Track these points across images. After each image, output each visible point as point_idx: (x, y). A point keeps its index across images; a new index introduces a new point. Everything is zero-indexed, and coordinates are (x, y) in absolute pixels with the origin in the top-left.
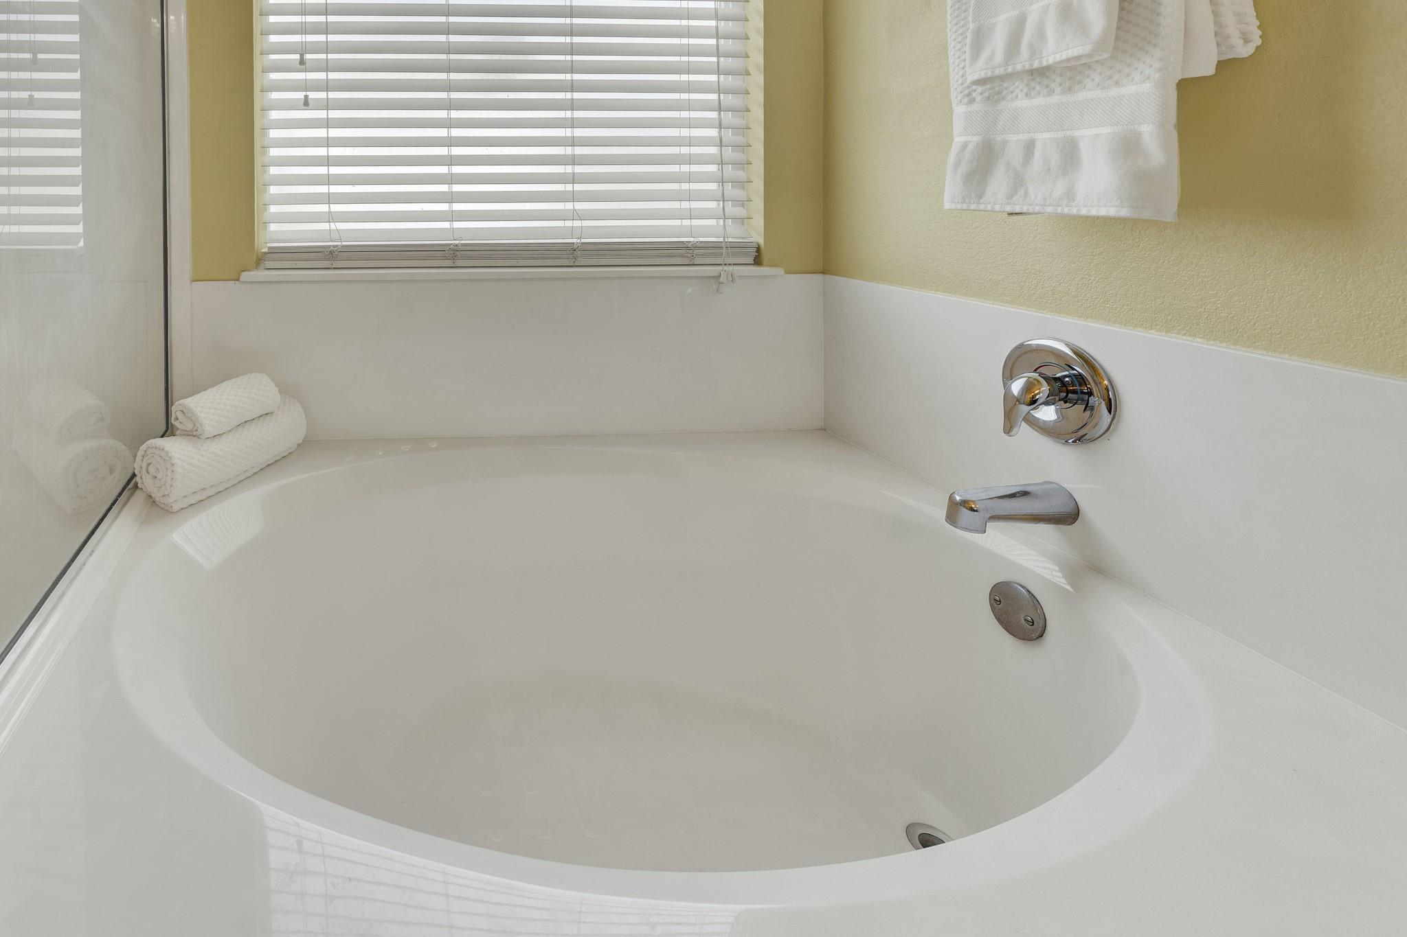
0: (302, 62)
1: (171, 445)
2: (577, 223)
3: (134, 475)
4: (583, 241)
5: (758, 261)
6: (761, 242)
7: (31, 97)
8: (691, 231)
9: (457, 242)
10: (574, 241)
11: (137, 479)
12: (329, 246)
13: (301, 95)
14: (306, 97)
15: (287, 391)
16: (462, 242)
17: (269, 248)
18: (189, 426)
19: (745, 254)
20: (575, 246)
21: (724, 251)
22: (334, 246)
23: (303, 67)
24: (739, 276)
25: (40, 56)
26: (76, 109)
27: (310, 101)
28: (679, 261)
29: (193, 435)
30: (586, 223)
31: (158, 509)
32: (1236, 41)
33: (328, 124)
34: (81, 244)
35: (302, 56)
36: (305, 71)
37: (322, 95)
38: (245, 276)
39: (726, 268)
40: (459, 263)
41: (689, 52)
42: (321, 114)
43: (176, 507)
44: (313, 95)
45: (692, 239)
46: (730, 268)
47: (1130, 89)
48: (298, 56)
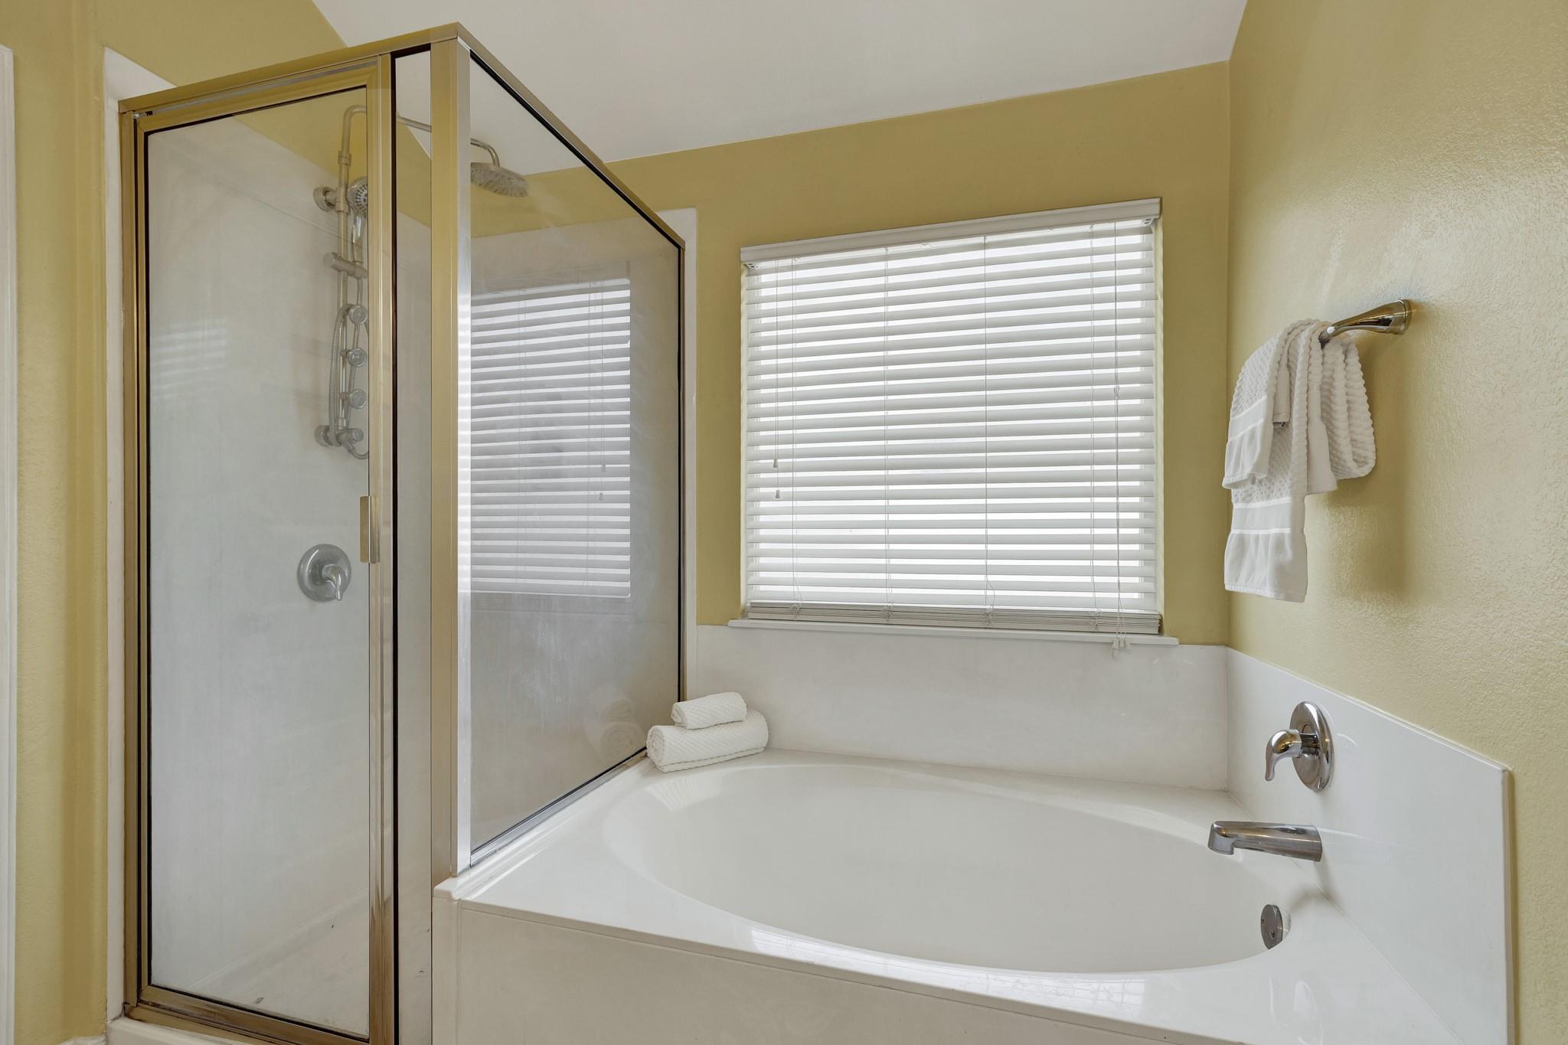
0: (775, 465)
1: (666, 731)
2: (990, 593)
3: (645, 748)
4: (995, 607)
5: (1160, 631)
6: (1163, 613)
7: (601, 494)
8: (1096, 602)
9: (890, 604)
10: (988, 607)
11: (647, 751)
12: (793, 604)
13: (774, 490)
14: (778, 492)
15: (751, 706)
16: (894, 605)
17: (752, 603)
18: (679, 721)
19: (1148, 626)
20: (988, 612)
21: (1118, 620)
22: (797, 604)
23: (775, 469)
24: (1131, 644)
25: (607, 466)
26: (625, 502)
27: (780, 494)
28: (1085, 628)
29: (682, 726)
30: (998, 593)
31: (655, 770)
32: (1352, 465)
33: (793, 511)
34: (629, 595)
35: (775, 460)
36: (778, 472)
37: (789, 489)
38: (732, 623)
39: (1119, 636)
40: (892, 621)
41: (1093, 446)
42: (789, 504)
43: (666, 770)
44: (782, 490)
45: (1095, 610)
46: (1123, 636)
47: (1274, 502)
48: (773, 461)
